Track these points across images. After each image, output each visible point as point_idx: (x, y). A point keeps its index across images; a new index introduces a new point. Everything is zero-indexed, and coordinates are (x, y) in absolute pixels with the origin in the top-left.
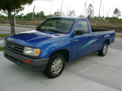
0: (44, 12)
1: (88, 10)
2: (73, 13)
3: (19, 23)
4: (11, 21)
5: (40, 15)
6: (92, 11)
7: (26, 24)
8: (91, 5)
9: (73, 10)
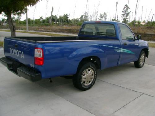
0: (68, 16)
1: (123, 12)
2: (104, 16)
3: (33, 29)
4: (10, 26)
5: (63, 20)
6: (128, 14)
7: (41, 29)
8: (128, 6)
9: (105, 13)
